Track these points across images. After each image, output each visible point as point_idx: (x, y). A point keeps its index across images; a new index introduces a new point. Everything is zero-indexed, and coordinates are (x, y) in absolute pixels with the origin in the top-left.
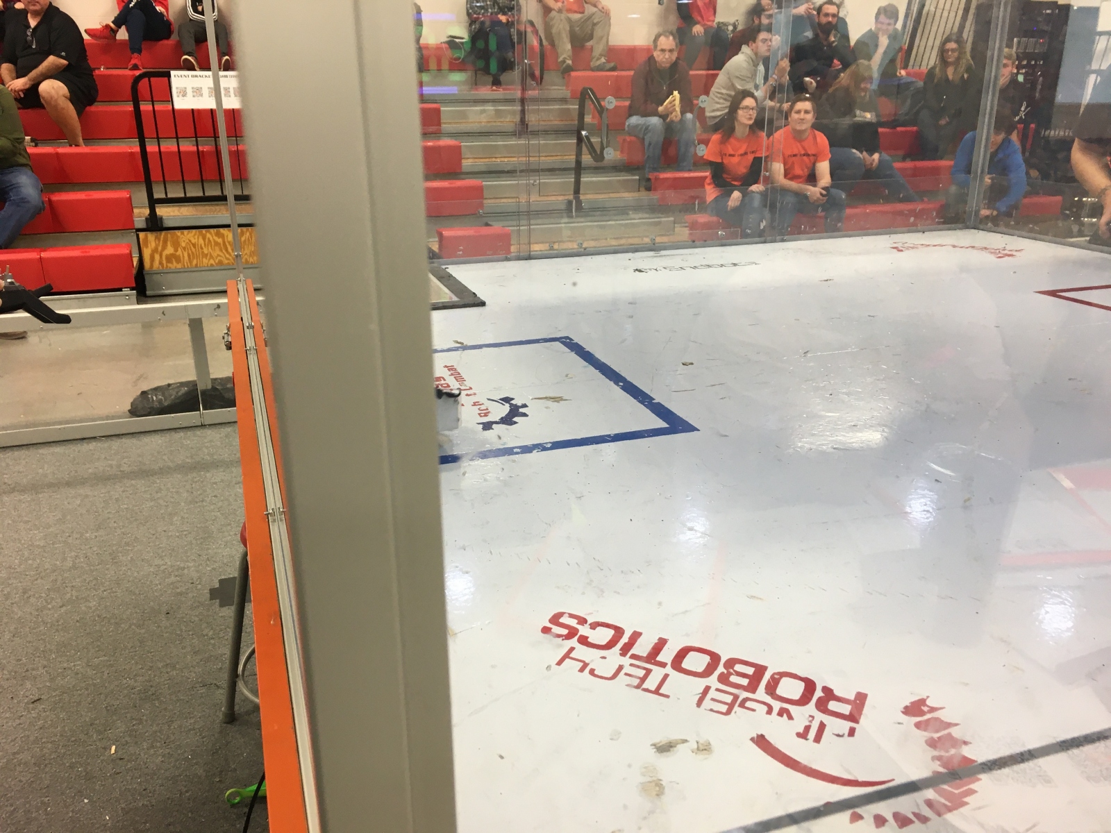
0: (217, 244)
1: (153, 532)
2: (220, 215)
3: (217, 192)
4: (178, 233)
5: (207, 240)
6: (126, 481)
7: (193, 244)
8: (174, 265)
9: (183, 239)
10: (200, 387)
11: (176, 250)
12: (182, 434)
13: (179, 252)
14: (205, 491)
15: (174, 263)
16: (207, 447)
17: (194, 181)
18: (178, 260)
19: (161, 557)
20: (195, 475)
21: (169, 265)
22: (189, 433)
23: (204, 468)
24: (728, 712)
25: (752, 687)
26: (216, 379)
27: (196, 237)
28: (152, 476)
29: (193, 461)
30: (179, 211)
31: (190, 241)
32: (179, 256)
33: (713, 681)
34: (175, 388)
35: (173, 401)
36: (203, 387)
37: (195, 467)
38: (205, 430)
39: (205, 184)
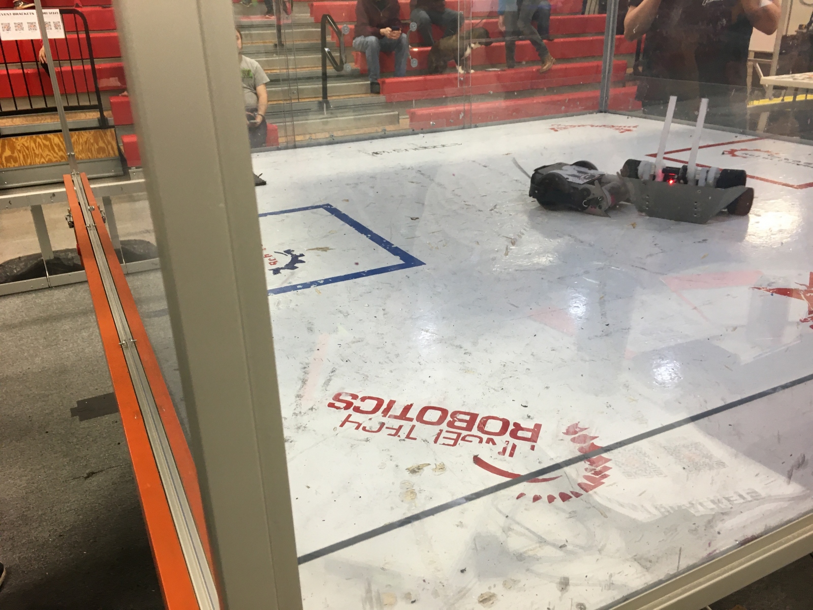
0: (45, 145)
1: (20, 370)
2: (45, 122)
3: (41, 105)
4: (13, 139)
5: (37, 144)
7: (26, 147)
8: (12, 165)
9: (18, 144)
10: (45, 258)
11: (13, 152)
12: (34, 295)
13: (16, 154)
14: (58, 337)
15: (13, 163)
16: (55, 303)
17: (24, 97)
18: (15, 160)
19: (29, 388)
20: (48, 325)
21: (9, 164)
22: (40, 294)
23: (55, 320)
24: (455, 444)
25: (469, 428)
26: (57, 252)
27: (28, 141)
28: (14, 328)
29: (45, 314)
30: (12, 121)
31: (23, 145)
32: (16, 158)
33: (444, 426)
34: (25, 260)
35: (24, 271)
36: (48, 258)
37: (48, 320)
38: (52, 291)
39: (32, 99)
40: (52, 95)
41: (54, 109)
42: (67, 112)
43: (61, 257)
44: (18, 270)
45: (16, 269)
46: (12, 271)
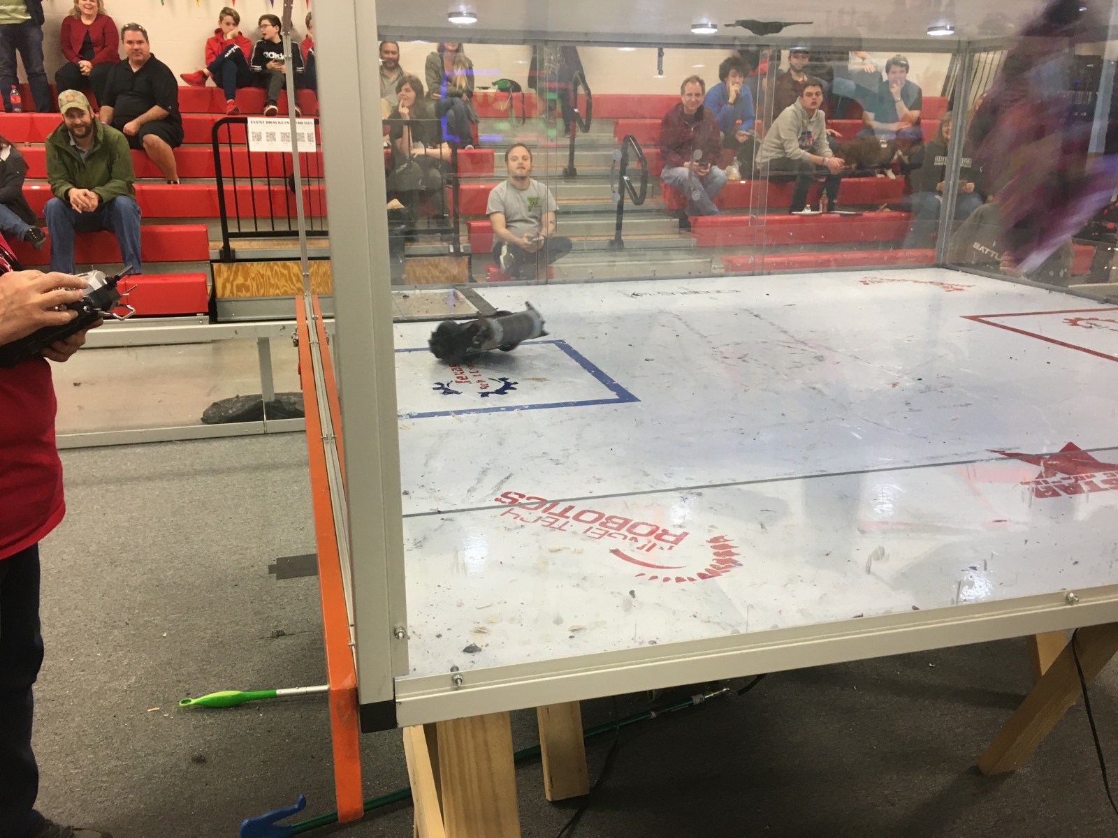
0: (283, 275)
1: (221, 519)
2: (287, 247)
3: (285, 228)
4: (248, 264)
5: (274, 272)
6: (198, 477)
7: (261, 275)
8: (244, 294)
9: (253, 270)
10: (264, 400)
11: (246, 280)
12: (247, 440)
13: (249, 282)
14: (267, 488)
16: (269, 452)
17: (265, 218)
18: (247, 290)
19: (228, 539)
20: (257, 474)
21: (239, 294)
22: (254, 440)
23: (266, 469)
26: (279, 394)
27: (265, 269)
28: (220, 473)
29: (257, 462)
30: (250, 244)
31: (259, 272)
32: (248, 286)
34: (242, 401)
35: (240, 412)
36: (267, 400)
37: (258, 468)
38: (267, 438)
39: (275, 221)
40: (296, 217)
41: (296, 234)
42: (309, 237)
43: (282, 401)
44: (234, 410)
45: (231, 409)
46: (227, 411)
